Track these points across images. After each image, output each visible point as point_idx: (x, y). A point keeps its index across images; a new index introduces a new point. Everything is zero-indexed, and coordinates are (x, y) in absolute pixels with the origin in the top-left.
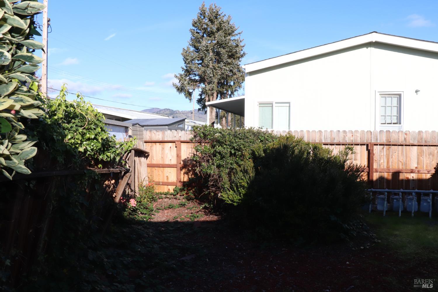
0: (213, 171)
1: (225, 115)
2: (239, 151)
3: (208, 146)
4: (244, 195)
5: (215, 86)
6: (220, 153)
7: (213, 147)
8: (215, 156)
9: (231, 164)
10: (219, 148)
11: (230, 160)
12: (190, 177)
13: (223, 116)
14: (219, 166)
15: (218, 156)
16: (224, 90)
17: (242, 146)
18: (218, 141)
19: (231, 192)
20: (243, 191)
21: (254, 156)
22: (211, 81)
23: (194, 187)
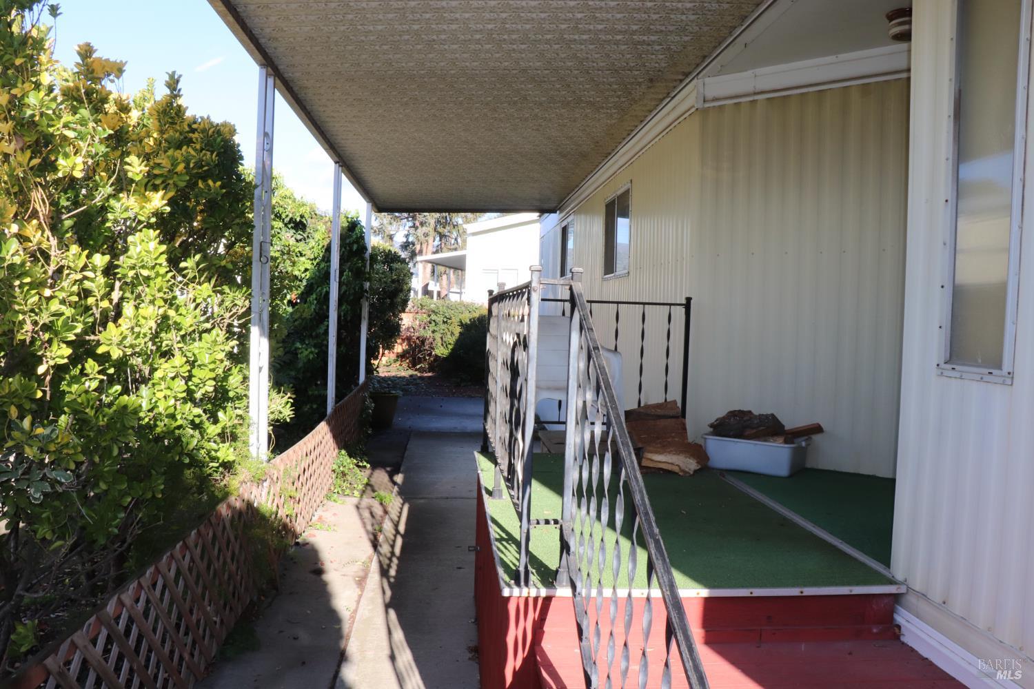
0: (428, 334)
1: (447, 272)
2: (450, 319)
3: (425, 316)
4: (452, 349)
5: (431, 230)
6: (434, 321)
7: (429, 316)
8: (430, 323)
9: (444, 330)
10: (433, 317)
11: (443, 327)
12: (404, 348)
13: (443, 272)
14: (433, 332)
15: (433, 324)
16: (446, 231)
17: (452, 316)
18: (433, 312)
19: (442, 348)
20: (450, 347)
21: (462, 325)
22: (426, 222)
23: (408, 358)
